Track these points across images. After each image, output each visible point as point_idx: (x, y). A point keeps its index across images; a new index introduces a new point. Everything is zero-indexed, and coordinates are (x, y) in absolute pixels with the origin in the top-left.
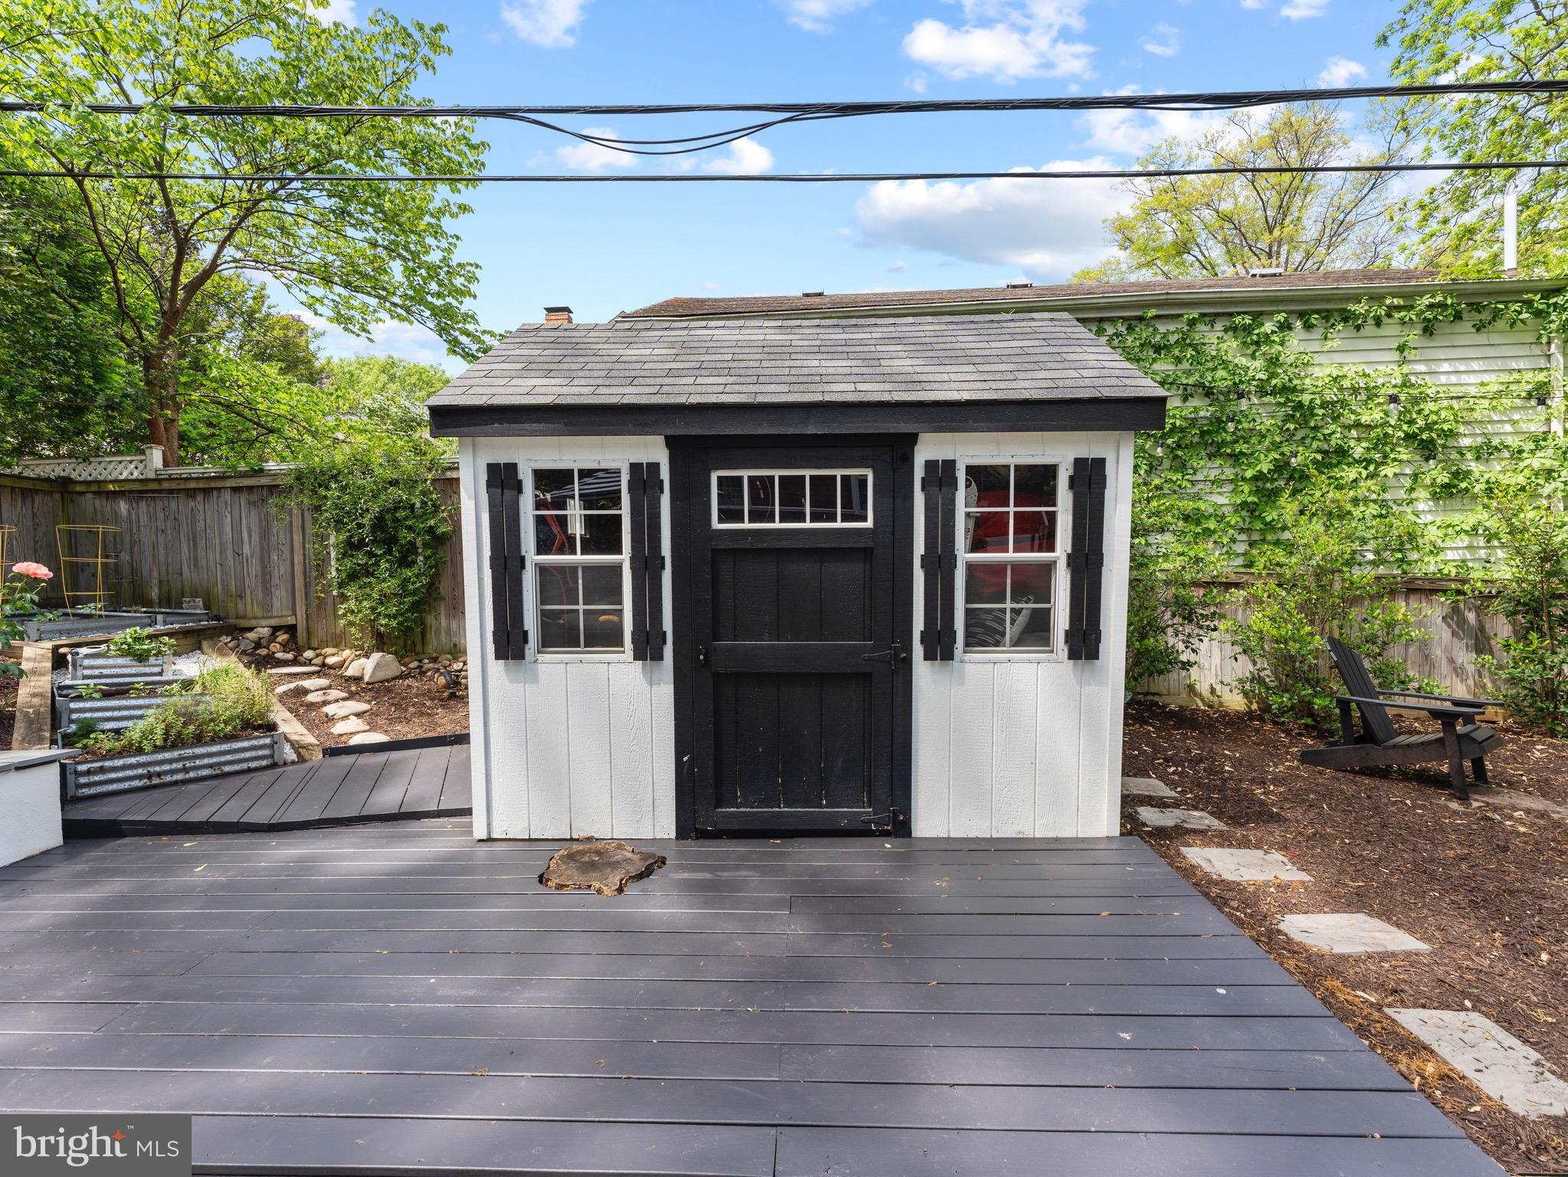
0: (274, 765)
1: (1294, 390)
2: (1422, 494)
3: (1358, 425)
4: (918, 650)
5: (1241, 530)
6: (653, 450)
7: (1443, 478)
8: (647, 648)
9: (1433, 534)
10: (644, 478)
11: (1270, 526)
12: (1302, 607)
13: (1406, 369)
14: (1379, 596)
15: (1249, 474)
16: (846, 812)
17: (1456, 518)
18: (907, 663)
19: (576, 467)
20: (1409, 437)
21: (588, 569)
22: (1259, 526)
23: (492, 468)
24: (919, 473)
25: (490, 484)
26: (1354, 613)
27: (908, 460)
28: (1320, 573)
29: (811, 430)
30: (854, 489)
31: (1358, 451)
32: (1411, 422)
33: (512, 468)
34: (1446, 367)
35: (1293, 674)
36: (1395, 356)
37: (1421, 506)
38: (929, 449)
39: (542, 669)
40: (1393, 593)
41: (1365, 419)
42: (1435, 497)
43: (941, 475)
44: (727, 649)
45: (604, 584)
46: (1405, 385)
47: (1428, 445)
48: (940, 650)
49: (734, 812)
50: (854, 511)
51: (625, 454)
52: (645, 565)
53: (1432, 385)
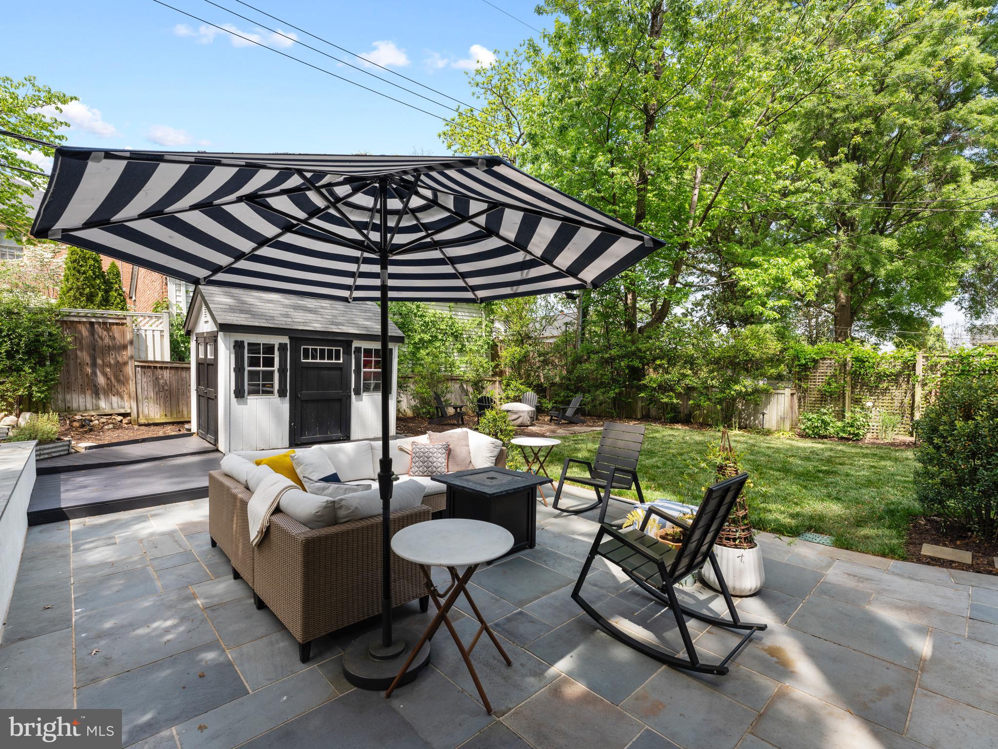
0: (69, 454)
1: (424, 316)
2: (455, 351)
3: (439, 329)
4: (353, 393)
5: (411, 360)
6: (285, 340)
7: (460, 347)
8: (282, 393)
9: (458, 363)
10: (283, 347)
11: (418, 359)
12: (428, 384)
13: (451, 313)
14: (444, 381)
15: (412, 342)
16: (334, 435)
17: (463, 358)
18: (350, 396)
19: (262, 343)
20: (452, 334)
21: (263, 372)
22: (415, 359)
23: (236, 342)
24: (353, 350)
25: (234, 347)
26: (440, 386)
27: (351, 346)
28: (432, 374)
29: (330, 338)
30: (338, 352)
31: (440, 337)
32: (452, 329)
33: (243, 342)
34: (460, 314)
35: (426, 403)
36: (448, 309)
37: (455, 354)
38: (356, 344)
39: (248, 401)
40: (448, 380)
41: (441, 327)
42: (458, 352)
43: (358, 350)
44: (305, 393)
45: (269, 376)
46: (451, 318)
47: (456, 337)
48: (358, 393)
49: (305, 438)
50: (338, 358)
51: (276, 340)
52: (282, 371)
53: (457, 319)
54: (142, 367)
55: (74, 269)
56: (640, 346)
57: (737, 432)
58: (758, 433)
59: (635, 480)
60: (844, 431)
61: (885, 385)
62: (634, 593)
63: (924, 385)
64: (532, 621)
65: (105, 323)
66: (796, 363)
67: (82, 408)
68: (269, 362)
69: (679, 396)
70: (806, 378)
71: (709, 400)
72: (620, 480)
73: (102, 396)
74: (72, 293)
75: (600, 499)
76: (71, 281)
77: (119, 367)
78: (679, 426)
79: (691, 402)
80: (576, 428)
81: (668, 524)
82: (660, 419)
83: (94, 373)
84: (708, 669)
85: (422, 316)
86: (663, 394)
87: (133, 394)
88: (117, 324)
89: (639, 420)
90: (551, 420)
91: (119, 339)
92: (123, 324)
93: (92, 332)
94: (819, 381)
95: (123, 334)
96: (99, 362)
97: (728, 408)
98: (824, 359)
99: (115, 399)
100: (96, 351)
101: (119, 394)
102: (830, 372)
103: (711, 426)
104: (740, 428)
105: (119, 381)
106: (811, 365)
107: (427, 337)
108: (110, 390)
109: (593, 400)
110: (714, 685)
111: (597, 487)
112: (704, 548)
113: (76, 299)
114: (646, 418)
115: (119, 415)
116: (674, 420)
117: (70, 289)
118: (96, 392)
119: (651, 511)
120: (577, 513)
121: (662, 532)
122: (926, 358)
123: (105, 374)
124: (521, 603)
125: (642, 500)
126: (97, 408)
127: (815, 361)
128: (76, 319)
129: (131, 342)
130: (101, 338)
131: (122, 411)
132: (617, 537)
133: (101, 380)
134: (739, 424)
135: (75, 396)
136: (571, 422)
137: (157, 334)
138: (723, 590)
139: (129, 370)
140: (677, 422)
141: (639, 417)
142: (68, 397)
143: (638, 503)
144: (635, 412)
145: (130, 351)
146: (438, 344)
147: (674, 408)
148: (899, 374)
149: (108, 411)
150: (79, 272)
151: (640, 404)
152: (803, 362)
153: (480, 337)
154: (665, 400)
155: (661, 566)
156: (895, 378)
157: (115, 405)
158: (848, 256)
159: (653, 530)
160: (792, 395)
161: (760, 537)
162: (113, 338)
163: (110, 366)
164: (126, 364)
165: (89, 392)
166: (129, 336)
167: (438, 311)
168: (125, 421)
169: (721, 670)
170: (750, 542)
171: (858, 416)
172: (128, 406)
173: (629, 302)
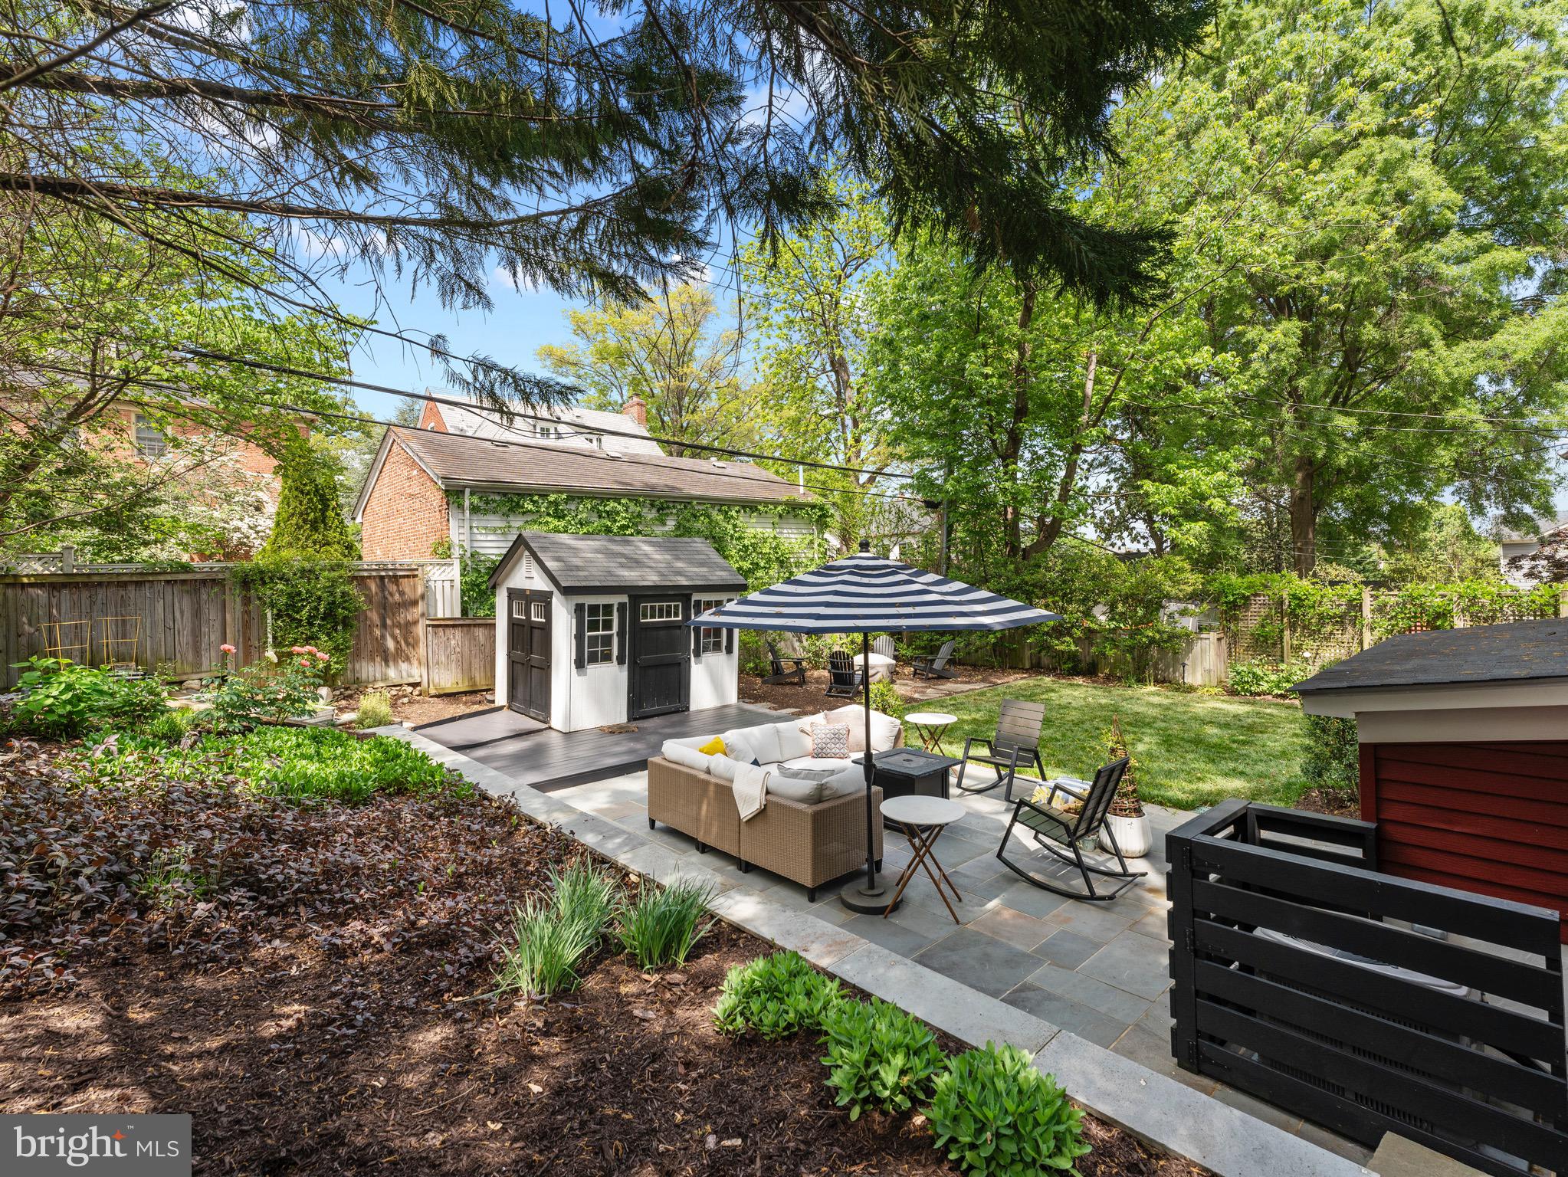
3: (761, 553)
4: (692, 655)
6: (624, 599)
8: (621, 661)
13: (775, 531)
16: (673, 706)
18: (689, 659)
19: (601, 604)
20: (777, 559)
21: (603, 637)
23: (577, 606)
25: (575, 611)
27: (689, 600)
29: (669, 592)
30: (676, 607)
31: (762, 564)
32: (777, 553)
33: (583, 605)
34: (785, 531)
36: (771, 526)
38: (695, 597)
39: (588, 671)
41: (764, 551)
43: (698, 603)
44: (645, 658)
45: (607, 641)
46: (775, 538)
47: (782, 562)
48: (697, 655)
49: (647, 709)
50: (676, 615)
51: (615, 600)
52: (621, 634)
53: (782, 538)
54: (434, 626)
55: (297, 489)
56: (1027, 578)
57: (1151, 688)
58: (1177, 690)
59: (1037, 757)
60: (1279, 687)
61: (1329, 628)
62: (1045, 857)
63: (1372, 629)
64: (966, 876)
65: (395, 577)
66: (1223, 600)
67: (371, 678)
68: (608, 625)
69: (1077, 641)
70: (1236, 619)
71: (1117, 647)
72: (1023, 759)
73: (391, 664)
74: (294, 520)
75: (1001, 778)
76: (293, 504)
77: (408, 627)
78: (1079, 680)
79: (1093, 650)
80: (949, 686)
81: (1071, 798)
82: (1055, 669)
83: (383, 637)
84: (1102, 898)
85: (740, 538)
86: (1058, 639)
87: (424, 660)
88: (408, 576)
89: (1027, 671)
90: (915, 673)
91: (409, 594)
92: (415, 576)
93: (382, 587)
94: (1251, 621)
95: (414, 587)
96: (389, 622)
97: (1140, 656)
98: (1256, 595)
99: (404, 666)
100: (387, 608)
101: (408, 659)
102: (1264, 611)
103: (1120, 679)
104: (1157, 682)
105: (408, 644)
106: (1240, 602)
107: (746, 565)
108: (400, 655)
109: (967, 646)
110: (1106, 909)
111: (997, 766)
112: (1099, 815)
113: (299, 527)
114: (1037, 668)
115: (409, 685)
116: (1075, 672)
117: (293, 515)
118: (386, 658)
119: (1057, 787)
120: (979, 792)
121: (1066, 807)
122: (1376, 597)
123: (394, 638)
124: (955, 865)
125: (1044, 778)
126: (385, 678)
127: (1246, 598)
128: (366, 574)
129: (423, 597)
130: (391, 595)
131: (411, 680)
132: (1033, 807)
133: (390, 644)
134: (1156, 676)
135: (364, 664)
136: (941, 677)
137: (447, 584)
138: (1117, 853)
139: (420, 630)
140: (1078, 674)
141: (1027, 666)
142: (357, 666)
143: (1040, 781)
144: (1022, 660)
145: (421, 607)
146: (760, 574)
147: (1072, 657)
148: (1342, 617)
149: (397, 681)
150: (302, 492)
151: (1027, 653)
152: (1231, 598)
153: (812, 560)
154: (1062, 647)
155: (1067, 827)
156: (1340, 621)
157: (404, 674)
158: (1295, 440)
159: (1058, 804)
160: (1219, 640)
161: (1147, 808)
162: (402, 593)
163: (399, 626)
164: (416, 623)
165: (378, 659)
166: (420, 590)
167: (759, 530)
168: (416, 692)
169: (1111, 898)
170: (1138, 812)
171: (1295, 669)
172: (416, 673)
173: (1009, 516)
